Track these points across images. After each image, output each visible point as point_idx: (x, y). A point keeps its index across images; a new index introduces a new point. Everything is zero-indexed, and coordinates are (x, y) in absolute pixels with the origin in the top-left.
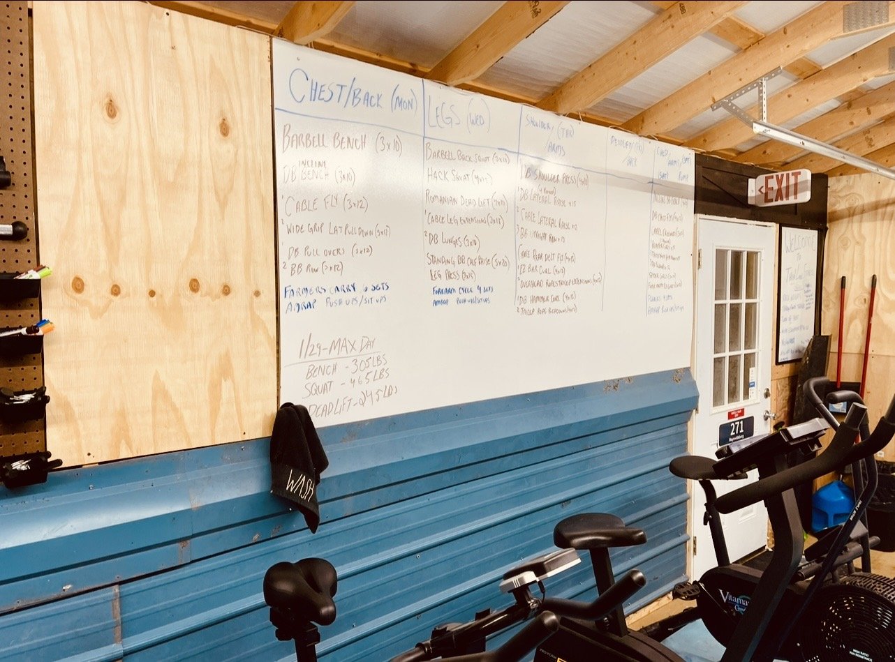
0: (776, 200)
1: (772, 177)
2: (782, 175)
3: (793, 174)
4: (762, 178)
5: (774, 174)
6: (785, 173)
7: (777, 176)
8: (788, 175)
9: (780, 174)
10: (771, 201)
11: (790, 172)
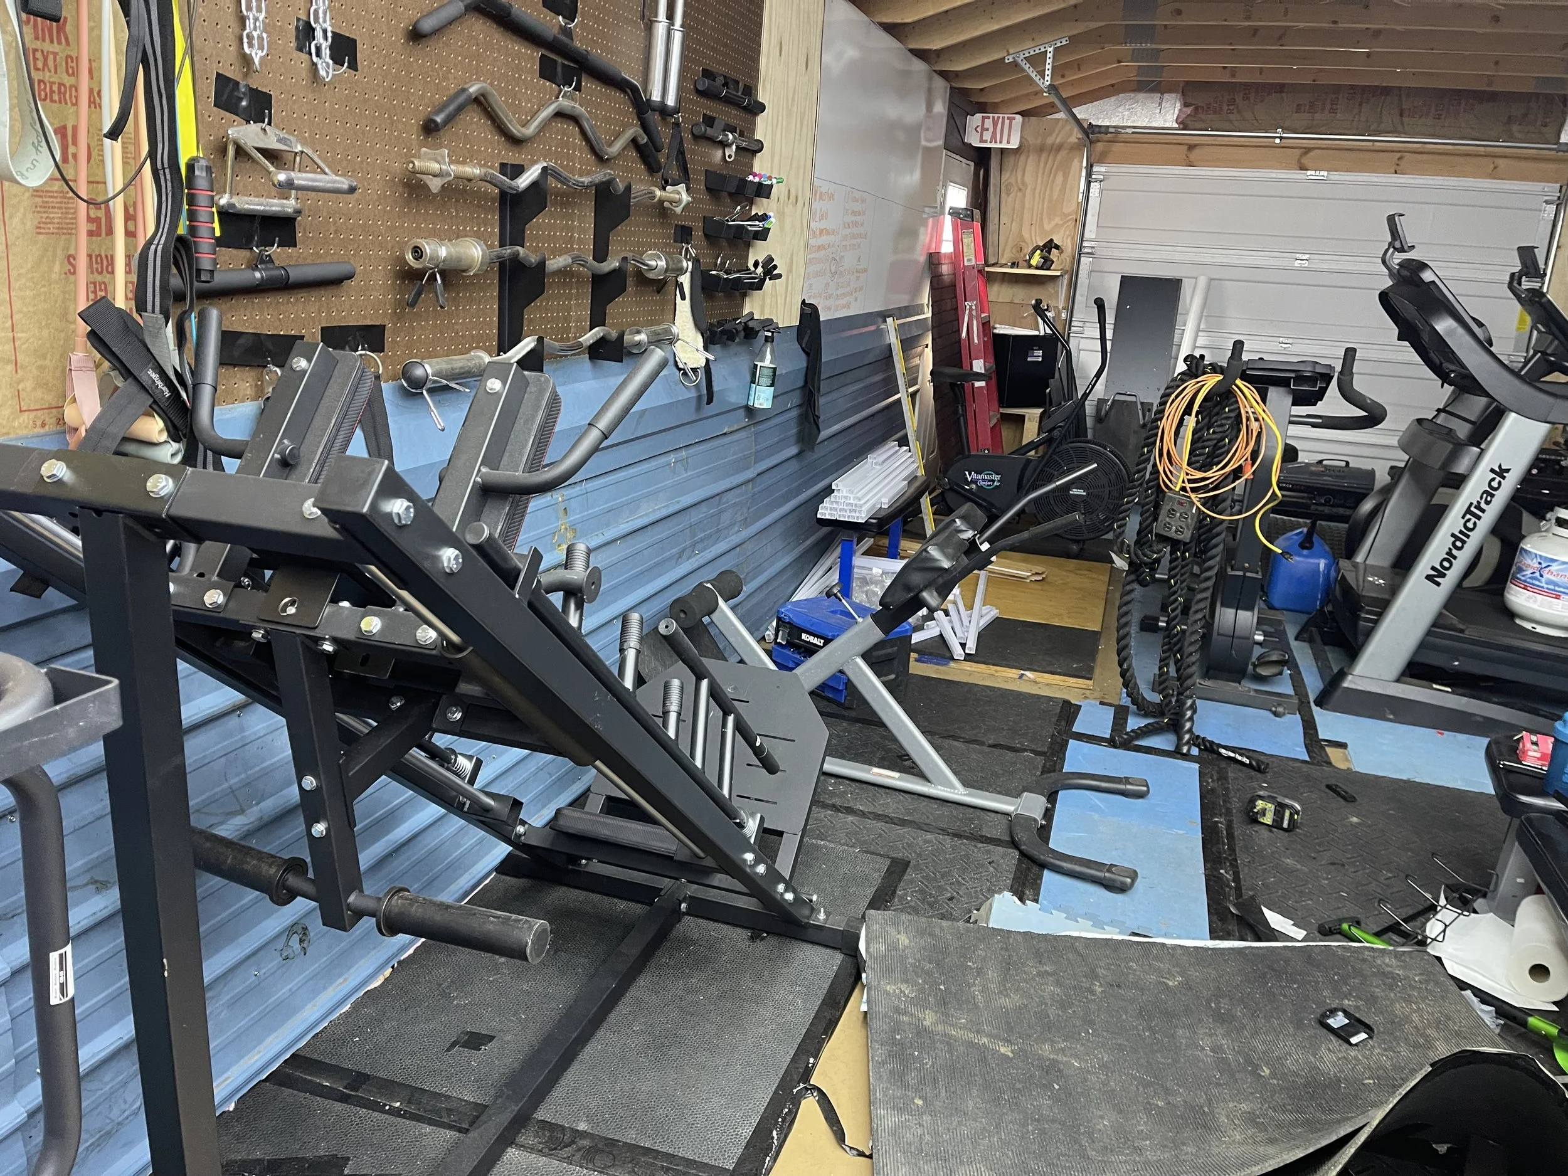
0: (991, 142)
1: (989, 118)
2: (999, 117)
3: (1008, 118)
4: (979, 116)
5: (991, 115)
6: (1001, 116)
7: (994, 117)
8: (1003, 118)
9: (996, 115)
10: (986, 142)
11: (1006, 116)
